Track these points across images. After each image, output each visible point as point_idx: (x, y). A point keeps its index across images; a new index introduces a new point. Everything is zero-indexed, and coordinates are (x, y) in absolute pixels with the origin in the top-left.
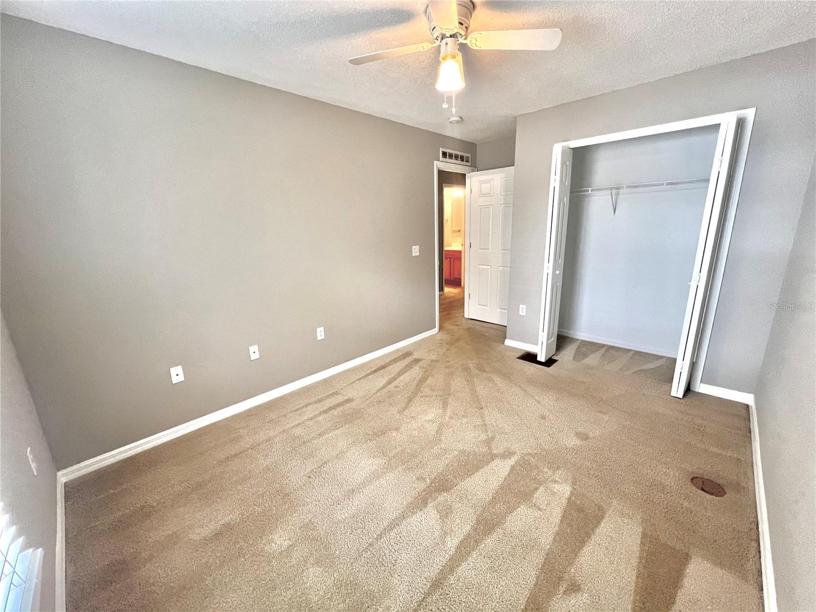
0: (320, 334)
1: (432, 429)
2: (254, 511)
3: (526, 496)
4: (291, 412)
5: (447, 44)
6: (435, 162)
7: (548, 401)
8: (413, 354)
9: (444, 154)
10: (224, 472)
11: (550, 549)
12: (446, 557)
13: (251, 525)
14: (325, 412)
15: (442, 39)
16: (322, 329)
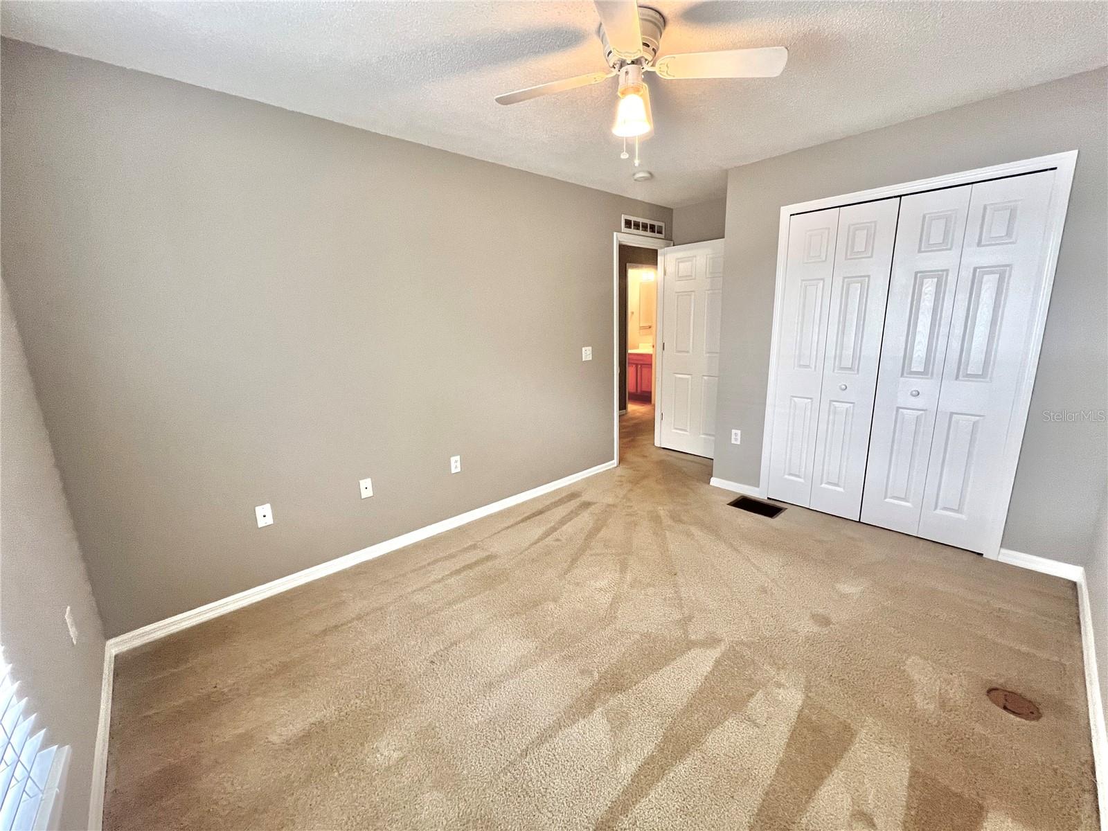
0: (455, 465)
1: (605, 600)
2: (356, 707)
3: (736, 704)
4: (413, 571)
5: (627, 73)
6: (615, 233)
7: (771, 566)
8: (581, 496)
9: (628, 223)
10: (318, 650)
11: (771, 785)
12: (618, 788)
13: (351, 726)
14: (458, 572)
15: (621, 66)
16: (458, 458)
